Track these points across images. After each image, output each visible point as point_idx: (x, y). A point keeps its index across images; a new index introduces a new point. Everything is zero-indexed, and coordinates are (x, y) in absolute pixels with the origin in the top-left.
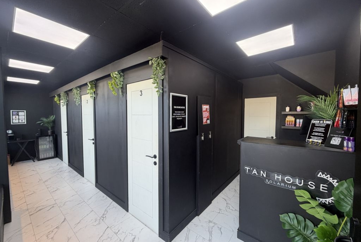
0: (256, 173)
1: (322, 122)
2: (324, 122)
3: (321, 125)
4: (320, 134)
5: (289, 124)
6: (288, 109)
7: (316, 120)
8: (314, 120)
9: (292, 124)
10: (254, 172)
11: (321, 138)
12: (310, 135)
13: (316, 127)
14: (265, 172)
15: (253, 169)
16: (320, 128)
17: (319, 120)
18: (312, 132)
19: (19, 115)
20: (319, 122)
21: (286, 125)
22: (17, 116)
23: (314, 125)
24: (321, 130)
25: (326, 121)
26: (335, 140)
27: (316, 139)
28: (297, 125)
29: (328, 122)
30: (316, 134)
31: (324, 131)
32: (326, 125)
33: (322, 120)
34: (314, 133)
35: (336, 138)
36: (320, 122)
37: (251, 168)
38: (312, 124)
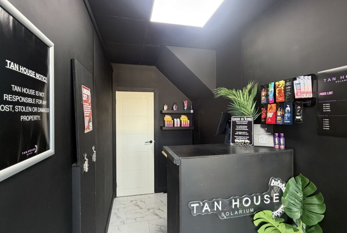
0: (208, 208)
1: (243, 120)
2: (245, 119)
3: (242, 122)
4: (244, 133)
5: (168, 124)
6: (166, 108)
7: (236, 117)
8: (234, 117)
9: (171, 125)
10: (205, 208)
11: (247, 137)
12: (234, 135)
13: (238, 125)
14: (220, 202)
15: (204, 204)
16: (243, 126)
17: (239, 117)
18: (234, 131)
20: (239, 119)
21: (166, 126)
23: (235, 122)
24: (244, 128)
25: (247, 117)
26: (262, 138)
27: (242, 139)
28: (176, 126)
29: (250, 119)
30: (240, 133)
31: (248, 129)
32: (247, 122)
33: (242, 117)
34: (237, 132)
35: (263, 136)
36: (241, 120)
37: (199, 203)
38: (232, 121)
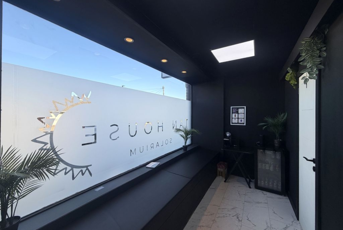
19: (239, 113)
22: (237, 115)
